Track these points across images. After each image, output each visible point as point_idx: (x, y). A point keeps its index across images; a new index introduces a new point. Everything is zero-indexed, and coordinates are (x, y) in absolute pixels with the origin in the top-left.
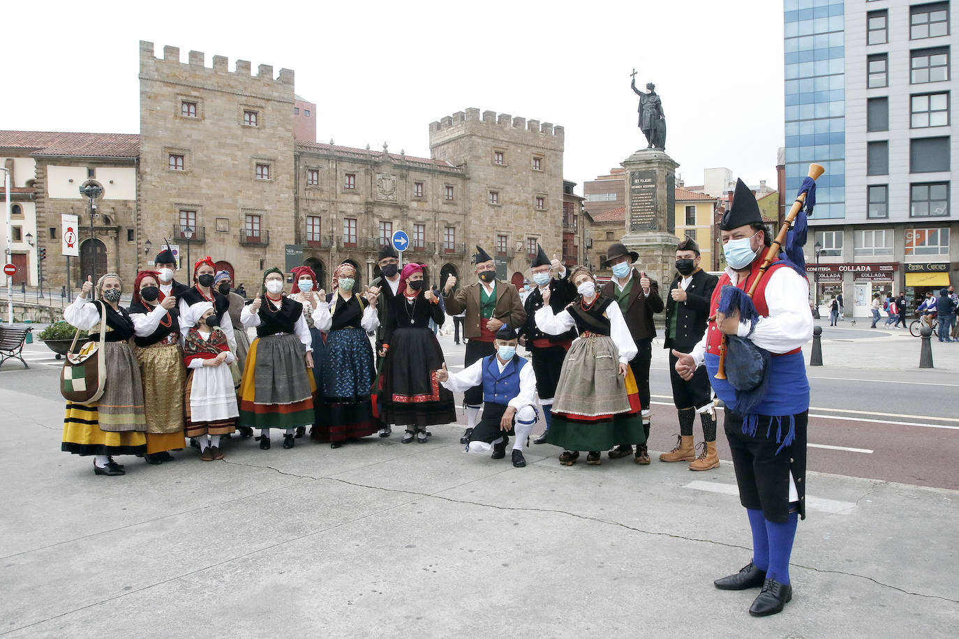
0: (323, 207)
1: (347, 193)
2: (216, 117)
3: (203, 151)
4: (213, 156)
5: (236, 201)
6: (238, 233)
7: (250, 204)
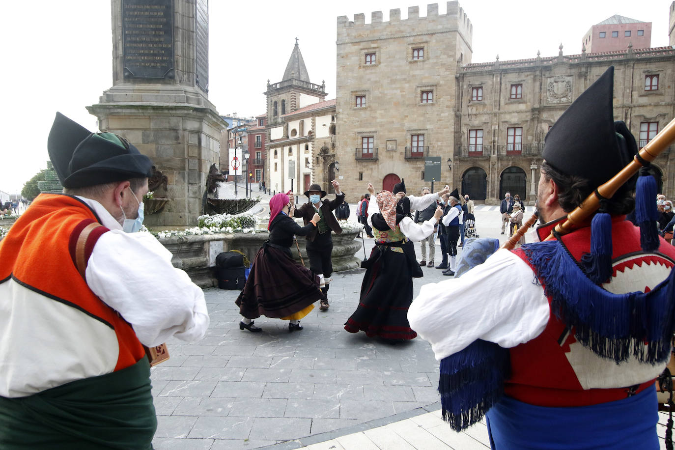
0: (485, 119)
1: (511, 103)
2: (389, 60)
3: (379, 89)
4: (386, 92)
5: (403, 125)
6: (403, 151)
7: (414, 126)
